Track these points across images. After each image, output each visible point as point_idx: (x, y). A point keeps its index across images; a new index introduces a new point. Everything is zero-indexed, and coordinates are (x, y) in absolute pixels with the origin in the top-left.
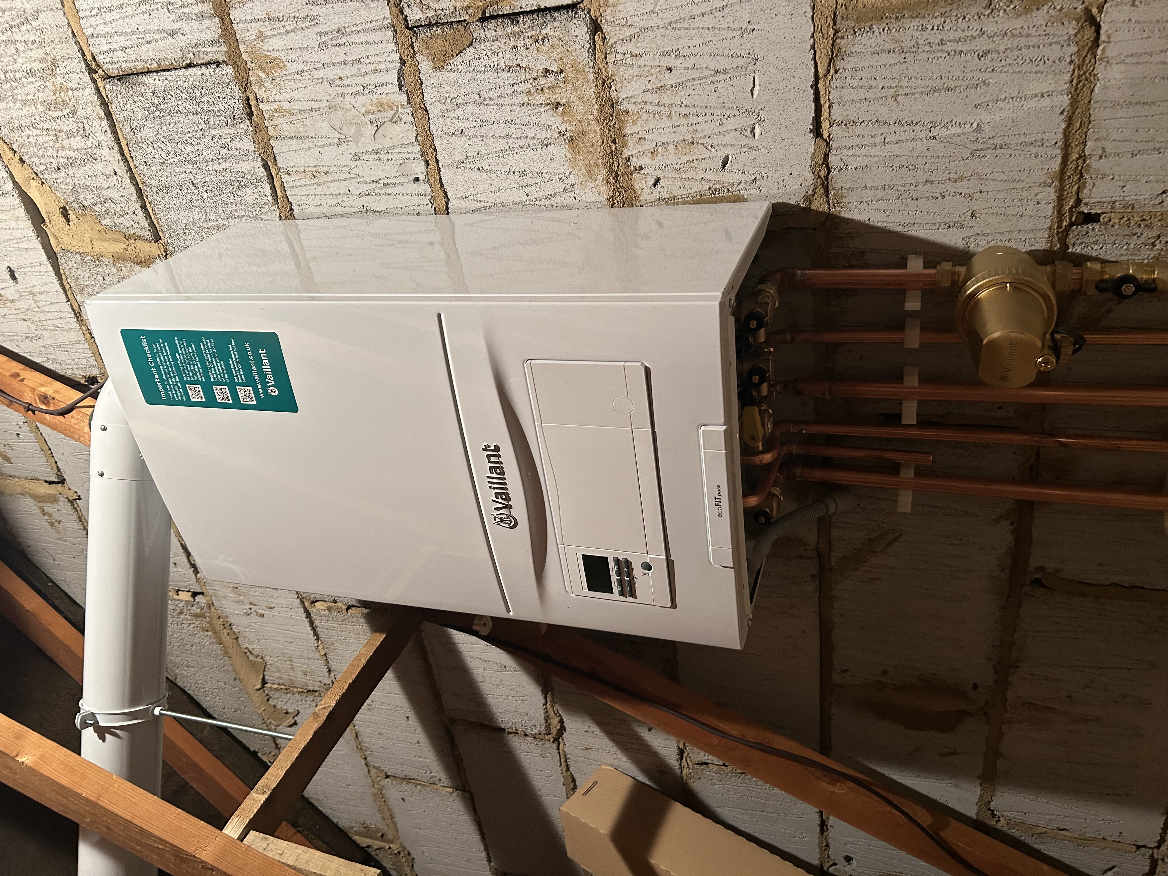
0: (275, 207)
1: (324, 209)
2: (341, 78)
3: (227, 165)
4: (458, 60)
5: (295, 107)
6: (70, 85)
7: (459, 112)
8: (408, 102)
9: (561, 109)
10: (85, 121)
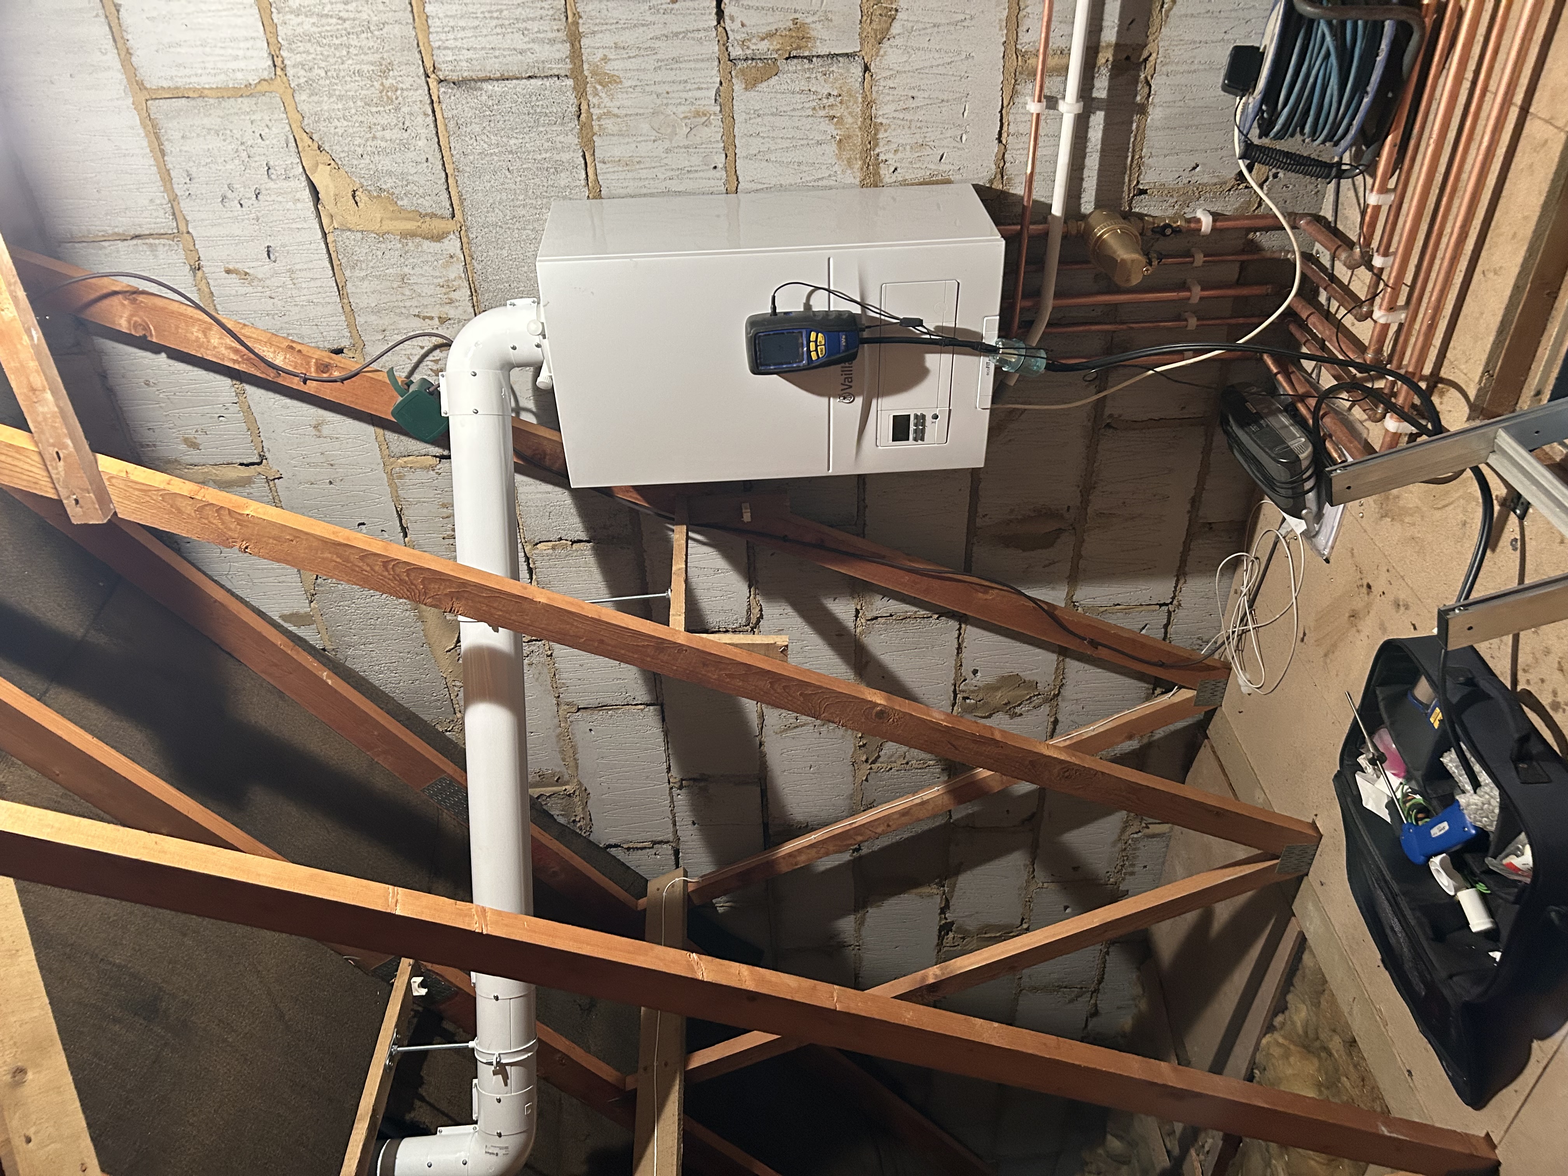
0: (586, 189)
1: (629, 191)
2: (668, 93)
3: (548, 155)
4: (765, 84)
5: (623, 112)
6: (401, 85)
7: (759, 119)
8: (721, 111)
9: (835, 120)
10: (407, 117)
